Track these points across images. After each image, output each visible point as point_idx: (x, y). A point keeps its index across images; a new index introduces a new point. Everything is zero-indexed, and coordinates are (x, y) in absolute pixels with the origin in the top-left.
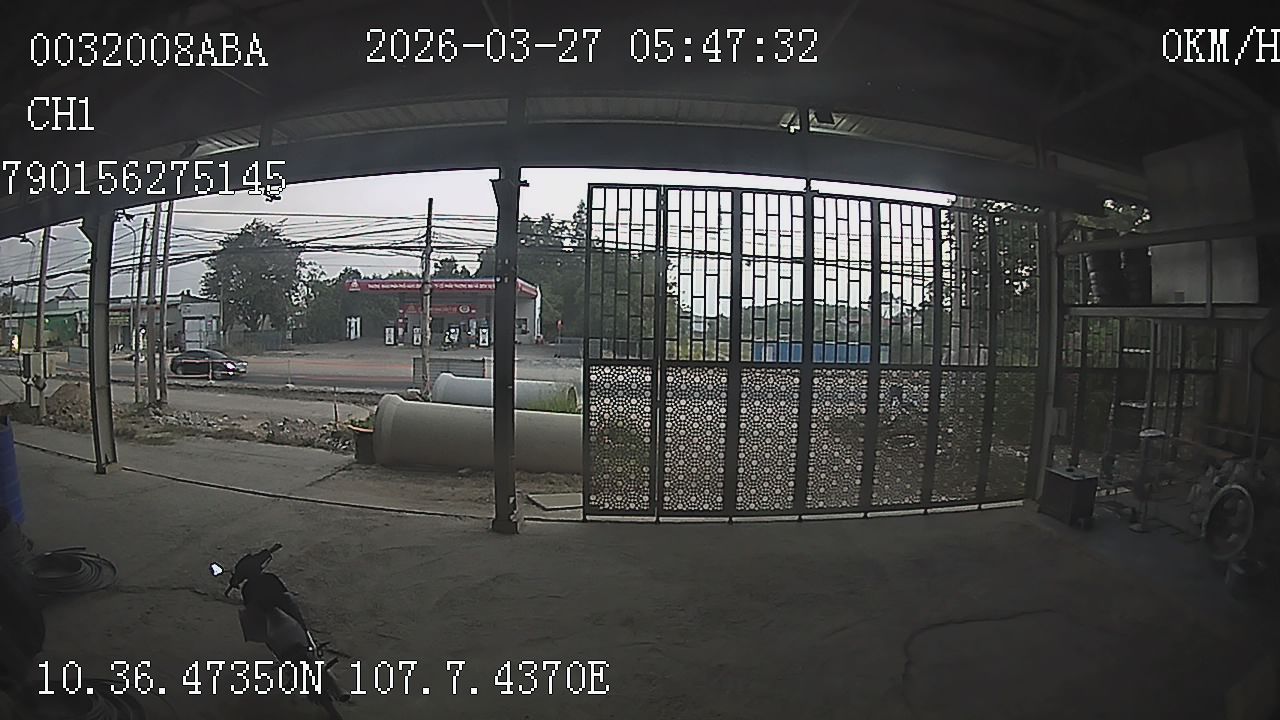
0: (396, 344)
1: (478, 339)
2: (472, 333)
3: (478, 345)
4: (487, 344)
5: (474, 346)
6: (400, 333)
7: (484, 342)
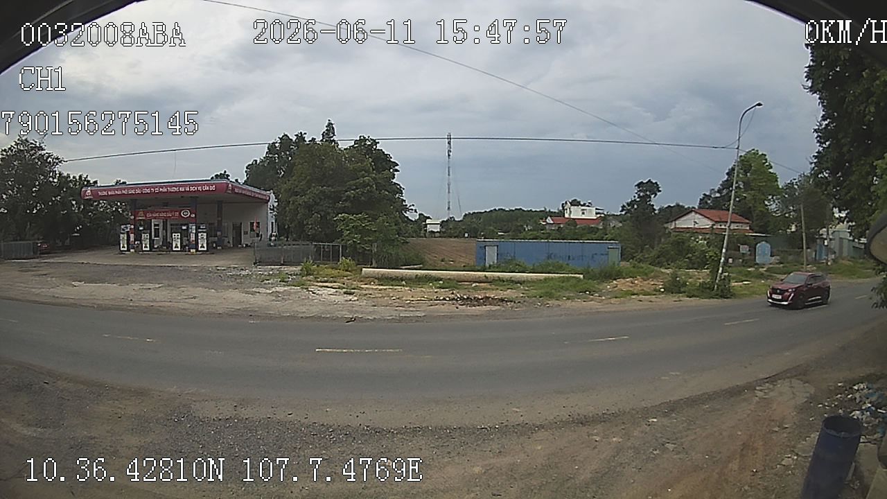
0: (128, 250)
1: (197, 243)
2: (193, 238)
3: (197, 250)
4: (205, 249)
5: (194, 250)
6: (132, 239)
7: (202, 247)
